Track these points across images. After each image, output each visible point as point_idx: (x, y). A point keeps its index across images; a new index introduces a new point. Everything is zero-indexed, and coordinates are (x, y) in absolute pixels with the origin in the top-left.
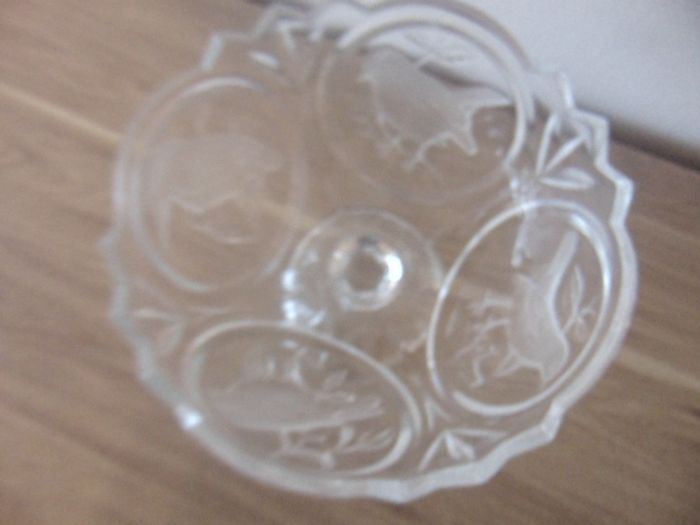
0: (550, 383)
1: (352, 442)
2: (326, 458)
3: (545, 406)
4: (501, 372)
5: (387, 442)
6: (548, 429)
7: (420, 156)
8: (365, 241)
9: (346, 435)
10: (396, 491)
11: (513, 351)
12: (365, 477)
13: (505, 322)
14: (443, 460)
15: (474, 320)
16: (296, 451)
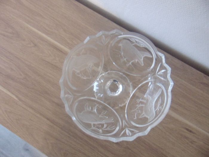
0: (150, 122)
1: (106, 128)
2: (101, 131)
3: (147, 127)
4: (140, 117)
5: (114, 129)
6: (146, 132)
7: (130, 63)
8: (115, 81)
9: (105, 126)
10: (114, 140)
11: (144, 113)
12: (108, 136)
13: (144, 105)
14: (125, 135)
15: (137, 104)
16: (94, 128)
